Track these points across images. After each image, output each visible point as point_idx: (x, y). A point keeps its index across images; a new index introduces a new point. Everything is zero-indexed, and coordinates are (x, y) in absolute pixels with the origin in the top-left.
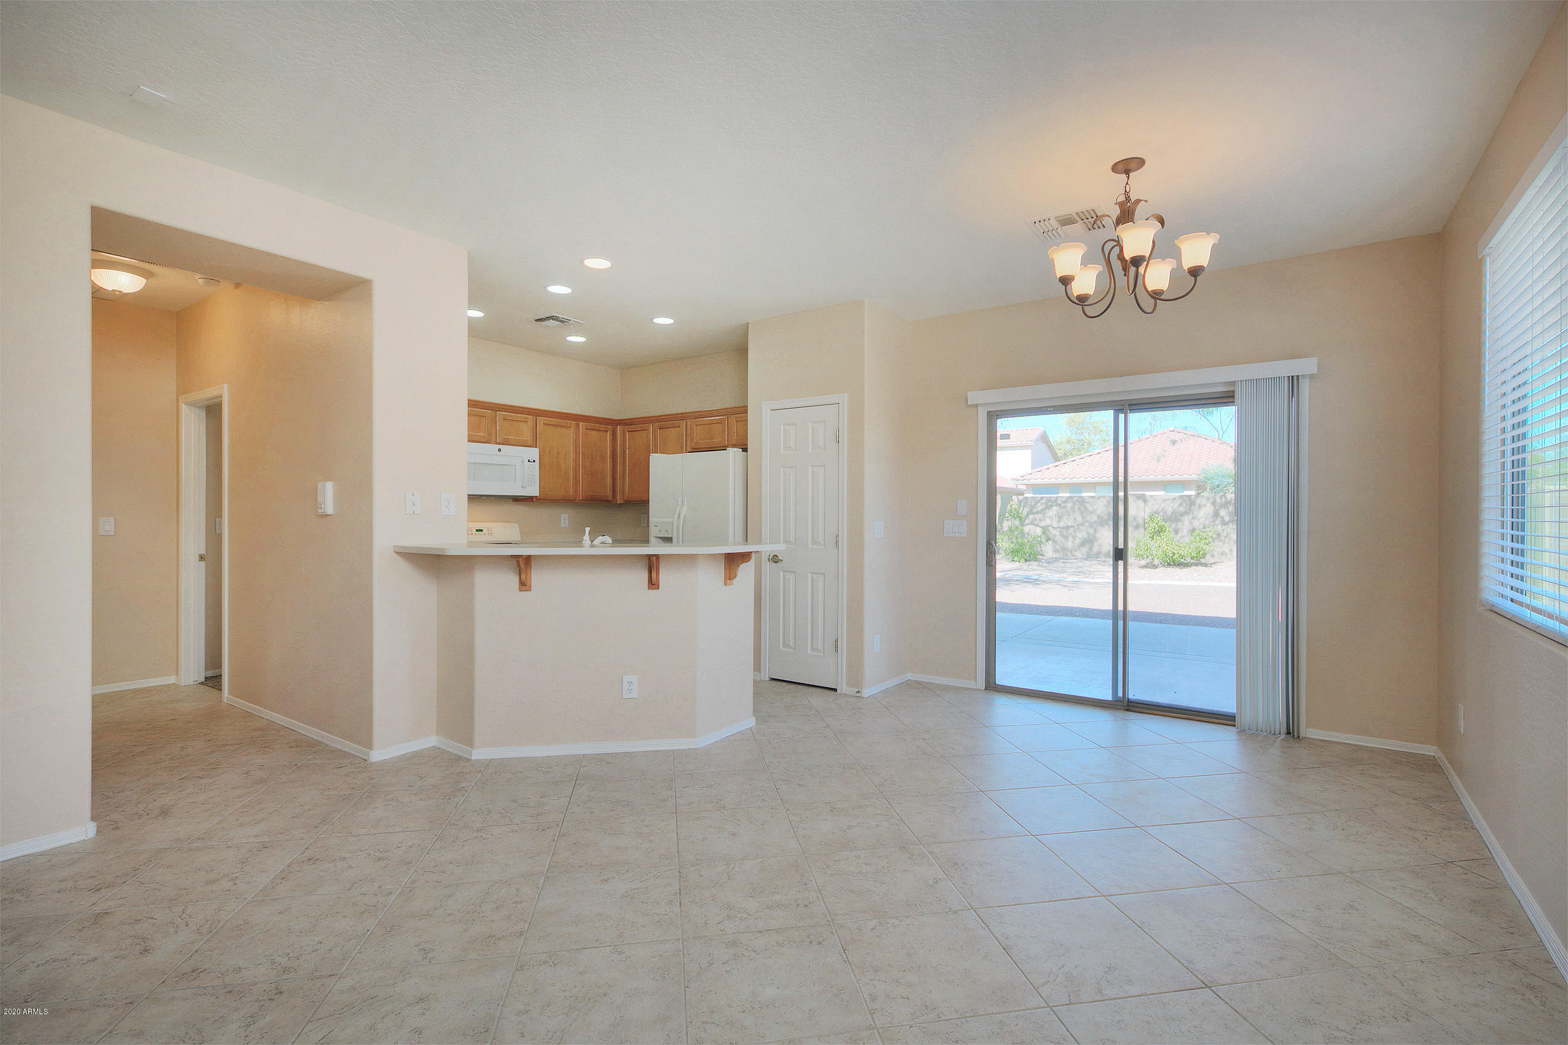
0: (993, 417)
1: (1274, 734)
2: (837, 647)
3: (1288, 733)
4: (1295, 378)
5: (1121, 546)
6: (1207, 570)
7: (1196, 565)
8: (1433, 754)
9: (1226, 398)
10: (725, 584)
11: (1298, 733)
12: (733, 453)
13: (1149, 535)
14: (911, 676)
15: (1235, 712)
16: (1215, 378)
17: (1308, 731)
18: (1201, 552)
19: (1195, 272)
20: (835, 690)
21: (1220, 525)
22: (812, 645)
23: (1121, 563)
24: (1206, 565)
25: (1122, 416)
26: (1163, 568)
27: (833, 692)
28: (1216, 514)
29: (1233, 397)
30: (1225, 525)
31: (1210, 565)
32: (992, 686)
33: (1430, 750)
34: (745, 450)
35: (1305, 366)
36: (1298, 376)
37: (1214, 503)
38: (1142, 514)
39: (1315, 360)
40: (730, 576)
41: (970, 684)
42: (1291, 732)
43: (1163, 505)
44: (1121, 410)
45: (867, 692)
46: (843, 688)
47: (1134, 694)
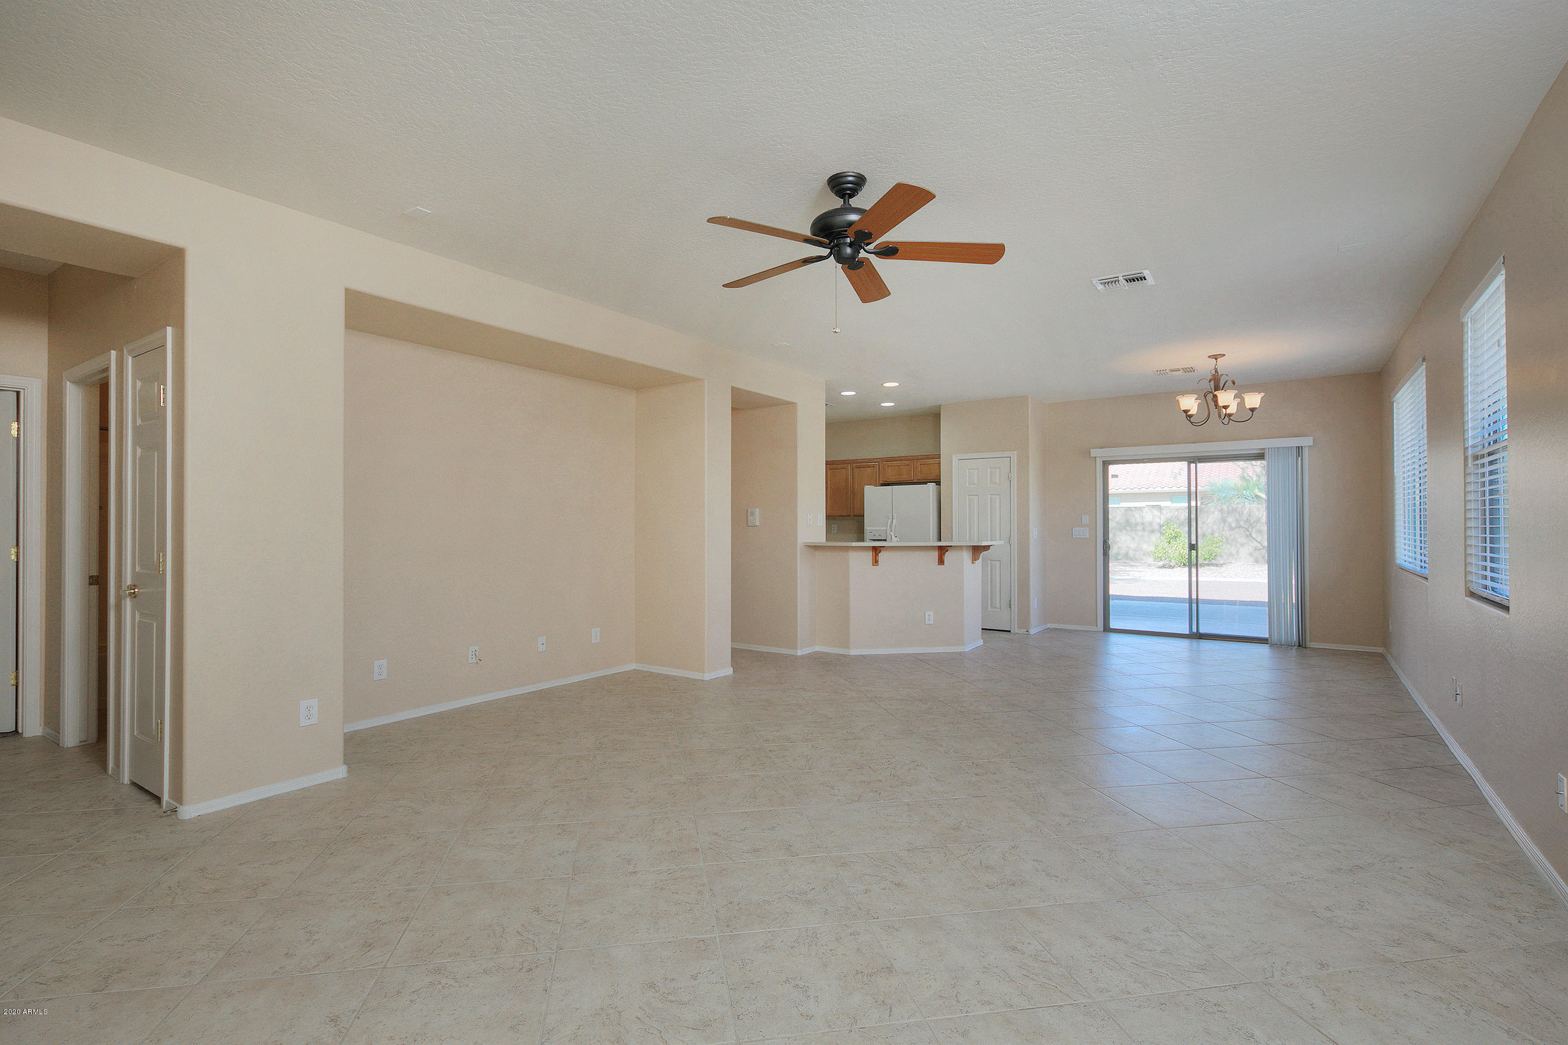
0: (1106, 464)
1: (1292, 646)
2: (1010, 605)
3: (1299, 646)
4: (1300, 448)
5: (1194, 542)
6: (1218, 569)
7: (1208, 565)
8: (1381, 652)
9: (1260, 456)
10: (973, 563)
11: (1305, 644)
12: (932, 486)
13: (1166, 540)
14: (1049, 626)
15: (1268, 636)
16: (1255, 446)
17: (1309, 644)
18: (1213, 554)
19: (1252, 410)
20: (1010, 631)
21: (1227, 532)
22: (991, 604)
23: (1194, 552)
24: (1217, 565)
25: (1193, 466)
26: (1180, 568)
27: (1008, 633)
28: (1224, 520)
29: (1264, 456)
30: (1232, 530)
31: (1221, 565)
32: (1107, 629)
33: (1380, 650)
34: (938, 483)
35: (1306, 442)
36: (1302, 447)
37: (1221, 511)
38: (1158, 520)
39: (1311, 438)
40: (975, 559)
41: (1093, 628)
42: (1301, 645)
43: (1176, 513)
44: (1193, 462)
45: (1033, 631)
46: (1015, 629)
47: (1202, 630)
